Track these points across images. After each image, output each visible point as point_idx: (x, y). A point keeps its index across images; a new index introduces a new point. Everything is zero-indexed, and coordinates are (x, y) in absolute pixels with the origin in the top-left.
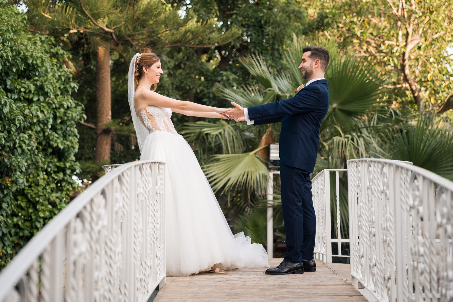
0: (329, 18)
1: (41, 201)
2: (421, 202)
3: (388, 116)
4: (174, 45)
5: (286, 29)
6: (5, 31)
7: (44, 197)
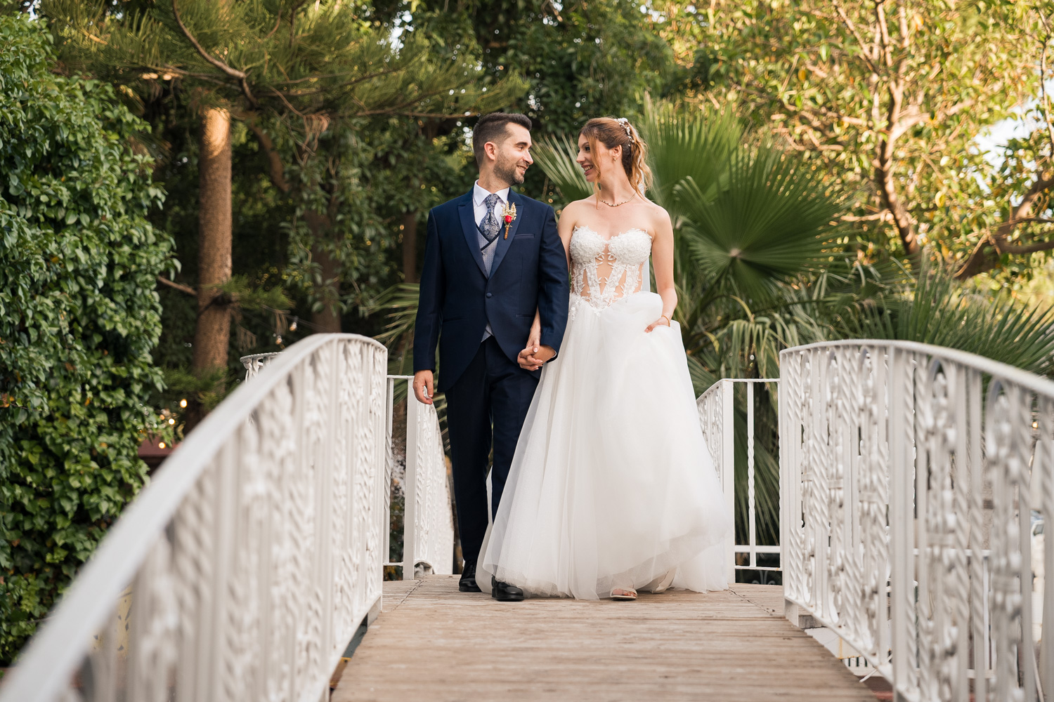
0: (720, 63)
1: (75, 451)
2: (952, 419)
3: (850, 279)
4: (379, 112)
5: (626, 84)
6: (12, 65)
7: (82, 443)
